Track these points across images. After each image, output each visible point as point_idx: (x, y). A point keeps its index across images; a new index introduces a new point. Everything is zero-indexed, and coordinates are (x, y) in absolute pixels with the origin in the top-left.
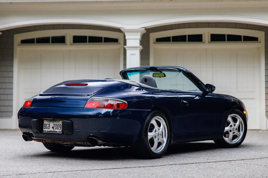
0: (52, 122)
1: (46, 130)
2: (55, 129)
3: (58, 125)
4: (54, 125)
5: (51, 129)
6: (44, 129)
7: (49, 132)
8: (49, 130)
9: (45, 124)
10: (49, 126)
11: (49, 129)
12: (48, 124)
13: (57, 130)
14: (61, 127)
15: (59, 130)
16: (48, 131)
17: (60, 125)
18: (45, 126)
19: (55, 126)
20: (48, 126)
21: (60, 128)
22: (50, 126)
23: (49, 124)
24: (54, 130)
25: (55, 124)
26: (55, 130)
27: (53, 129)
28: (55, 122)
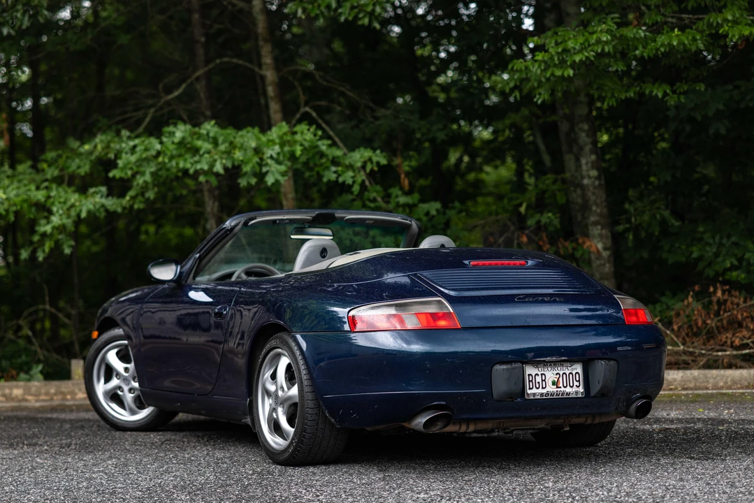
0: (549, 369)
1: (534, 390)
2: (561, 385)
3: (571, 376)
4: (558, 376)
5: (551, 388)
6: (530, 389)
7: (544, 397)
8: (544, 391)
9: (529, 375)
10: (542, 380)
11: (543, 388)
12: (540, 373)
13: (568, 390)
14: (579, 381)
15: (575, 389)
16: (542, 394)
17: (577, 375)
18: (529, 381)
19: (561, 379)
20: (539, 379)
21: (578, 384)
22: (546, 380)
23: (542, 374)
24: (559, 389)
25: (561, 373)
26: (563, 389)
27: (557, 387)
28: (559, 368)
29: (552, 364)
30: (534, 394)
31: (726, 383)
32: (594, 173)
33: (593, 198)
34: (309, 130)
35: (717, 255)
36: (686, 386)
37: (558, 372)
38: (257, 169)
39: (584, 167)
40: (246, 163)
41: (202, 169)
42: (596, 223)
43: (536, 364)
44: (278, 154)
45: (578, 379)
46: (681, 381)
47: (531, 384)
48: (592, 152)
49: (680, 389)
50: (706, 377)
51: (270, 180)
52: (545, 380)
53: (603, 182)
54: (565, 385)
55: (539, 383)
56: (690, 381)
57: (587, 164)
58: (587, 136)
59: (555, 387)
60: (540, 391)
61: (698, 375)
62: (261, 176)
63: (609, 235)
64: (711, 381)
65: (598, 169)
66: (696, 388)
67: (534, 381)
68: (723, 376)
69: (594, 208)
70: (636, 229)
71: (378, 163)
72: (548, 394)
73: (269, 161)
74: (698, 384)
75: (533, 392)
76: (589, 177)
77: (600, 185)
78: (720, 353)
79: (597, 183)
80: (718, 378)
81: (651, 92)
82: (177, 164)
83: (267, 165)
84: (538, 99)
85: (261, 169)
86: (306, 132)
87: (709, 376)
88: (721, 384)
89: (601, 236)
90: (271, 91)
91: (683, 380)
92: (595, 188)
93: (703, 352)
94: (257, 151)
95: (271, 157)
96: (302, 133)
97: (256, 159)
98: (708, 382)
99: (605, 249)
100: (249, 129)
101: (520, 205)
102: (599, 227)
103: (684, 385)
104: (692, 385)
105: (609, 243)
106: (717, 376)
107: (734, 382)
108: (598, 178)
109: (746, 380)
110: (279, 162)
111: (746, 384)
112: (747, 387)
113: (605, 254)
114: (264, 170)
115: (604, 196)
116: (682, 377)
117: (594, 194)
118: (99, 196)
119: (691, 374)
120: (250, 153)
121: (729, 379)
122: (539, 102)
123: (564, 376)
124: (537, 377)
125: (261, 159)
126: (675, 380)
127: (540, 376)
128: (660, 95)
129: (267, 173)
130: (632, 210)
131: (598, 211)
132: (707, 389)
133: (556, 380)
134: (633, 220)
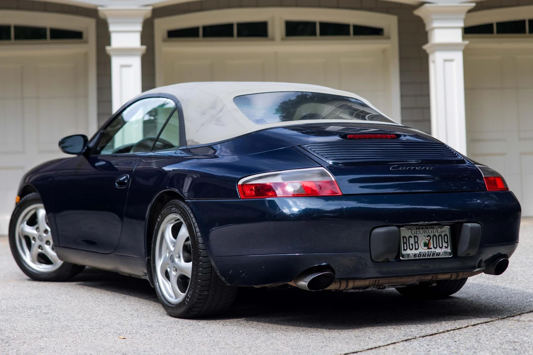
0: (421, 231)
1: (409, 252)
2: (432, 246)
3: (440, 238)
4: (428, 238)
5: (423, 250)
6: (404, 250)
7: (417, 258)
8: (417, 252)
9: (403, 237)
10: (415, 242)
12: (413, 236)
13: (438, 250)
14: (447, 242)
15: (444, 250)
16: (415, 255)
17: (446, 237)
18: (404, 243)
19: (431, 241)
20: (412, 241)
21: (446, 245)
22: (419, 242)
23: (415, 237)
24: (430, 250)
25: (432, 235)
26: (433, 250)
27: (428, 248)
28: (430, 231)
29: (424, 227)
30: (408, 256)
37: (429, 234)
43: (410, 228)
47: (405, 245)
52: (417, 242)
54: (435, 246)
55: (412, 244)
59: (427, 248)
60: (414, 252)
67: (408, 243)
72: (421, 255)
75: (407, 253)
123: (435, 238)
124: (410, 239)
133: (427, 242)
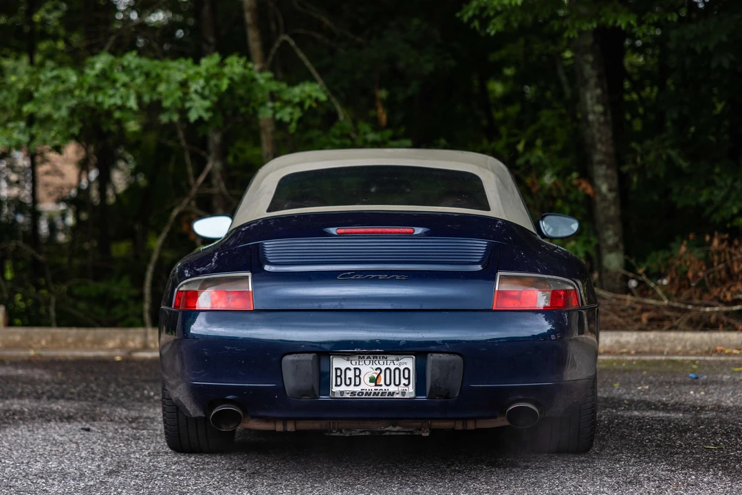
0: (367, 362)
1: (343, 388)
2: (382, 382)
3: (397, 372)
4: (378, 372)
5: (367, 386)
6: (336, 385)
7: (356, 396)
8: (358, 389)
9: (336, 369)
10: (355, 376)
11: (355, 385)
12: (352, 367)
13: (392, 388)
14: (409, 378)
15: (401, 388)
16: (353, 393)
17: (406, 372)
18: (337, 376)
19: (382, 375)
20: (350, 374)
21: (406, 382)
22: (362, 376)
23: (355, 369)
24: (379, 388)
25: (383, 368)
26: (384, 387)
27: (376, 385)
28: (381, 362)
29: (371, 356)
30: (342, 393)
31: (684, 347)
32: (599, 108)
33: (598, 135)
34: (238, 62)
35: (726, 199)
36: (640, 350)
37: (379, 366)
38: (179, 105)
39: (589, 102)
40: (167, 98)
41: (115, 104)
42: (601, 163)
43: (347, 355)
44: (203, 88)
45: (407, 376)
46: (636, 344)
47: (339, 379)
48: (597, 86)
49: (633, 352)
50: (663, 340)
51: (193, 116)
52: (359, 376)
53: (609, 118)
54: (388, 383)
55: (350, 379)
56: (645, 344)
57: (592, 98)
58: (593, 68)
59: (374, 384)
60: (352, 388)
61: (654, 338)
62: (184, 112)
63: (615, 176)
64: (668, 344)
65: (603, 104)
66: (651, 353)
67: (343, 377)
68: (682, 339)
69: (599, 146)
70: (641, 170)
71: (317, 100)
72: (363, 393)
73: (194, 96)
74: (653, 348)
75: (339, 390)
76: (594, 112)
77: (606, 122)
78: (708, 309)
79: (602, 119)
80: (676, 342)
81: (615, 22)
82: (96, 97)
83: (191, 100)
84: (491, 30)
85: (183, 105)
86: (235, 64)
87: (666, 338)
88: (679, 348)
89: (606, 177)
90: (248, 17)
91: (637, 343)
92: (600, 124)
93: (690, 307)
94: (184, 84)
95: (196, 92)
96: (232, 66)
97: (179, 94)
98: (664, 346)
99: (610, 190)
100: (182, 60)
101: (518, 142)
102: (604, 167)
103: (638, 349)
104: (647, 349)
105: (615, 184)
106: (675, 339)
107: (694, 346)
108: (604, 114)
109: (707, 344)
110: (204, 97)
111: (706, 348)
112: (707, 353)
113: (611, 196)
114: (188, 105)
115: (610, 134)
116: (637, 339)
117: (599, 131)
118: (17, 131)
119: (647, 336)
120: (174, 86)
121: (688, 343)
122: (493, 33)
123: (388, 372)
124: (348, 371)
125: (186, 94)
126: (628, 343)
127: (353, 371)
128: (623, 26)
129: (190, 109)
130: (639, 149)
131: (604, 149)
132: (662, 353)
133: (376, 376)
134: (639, 160)
